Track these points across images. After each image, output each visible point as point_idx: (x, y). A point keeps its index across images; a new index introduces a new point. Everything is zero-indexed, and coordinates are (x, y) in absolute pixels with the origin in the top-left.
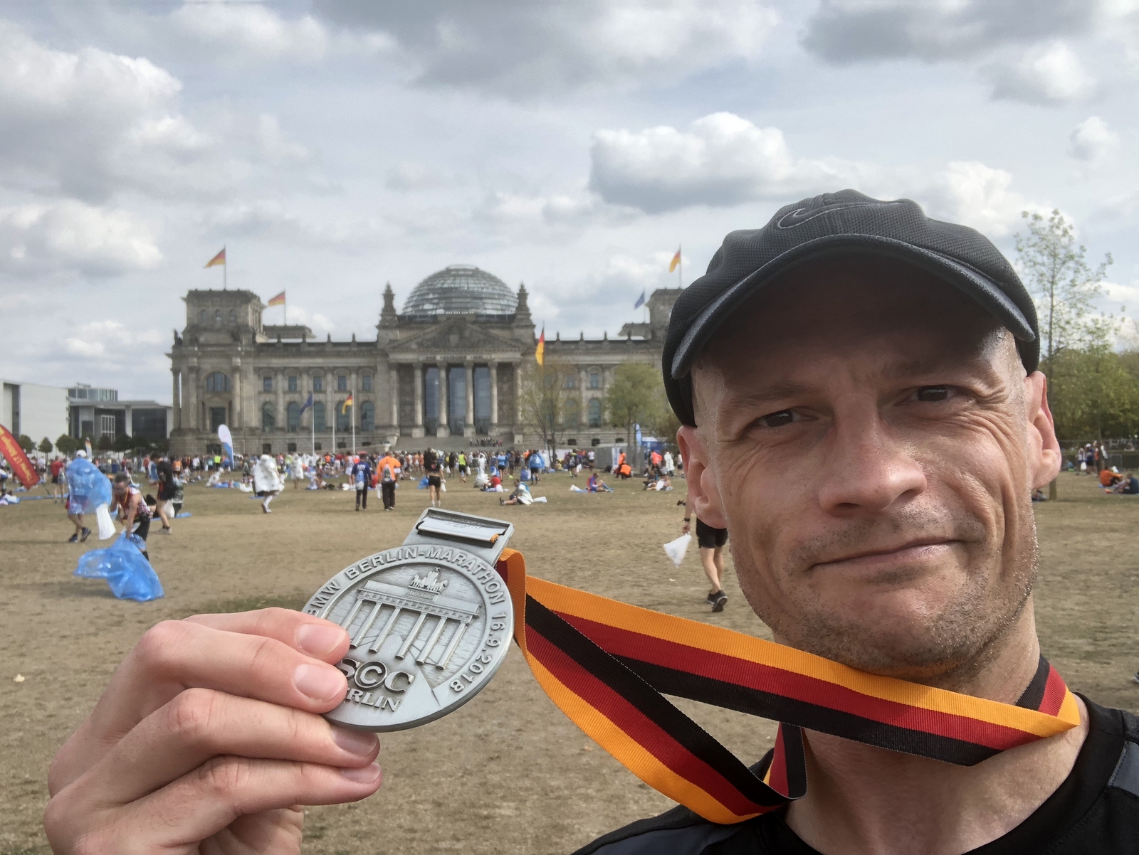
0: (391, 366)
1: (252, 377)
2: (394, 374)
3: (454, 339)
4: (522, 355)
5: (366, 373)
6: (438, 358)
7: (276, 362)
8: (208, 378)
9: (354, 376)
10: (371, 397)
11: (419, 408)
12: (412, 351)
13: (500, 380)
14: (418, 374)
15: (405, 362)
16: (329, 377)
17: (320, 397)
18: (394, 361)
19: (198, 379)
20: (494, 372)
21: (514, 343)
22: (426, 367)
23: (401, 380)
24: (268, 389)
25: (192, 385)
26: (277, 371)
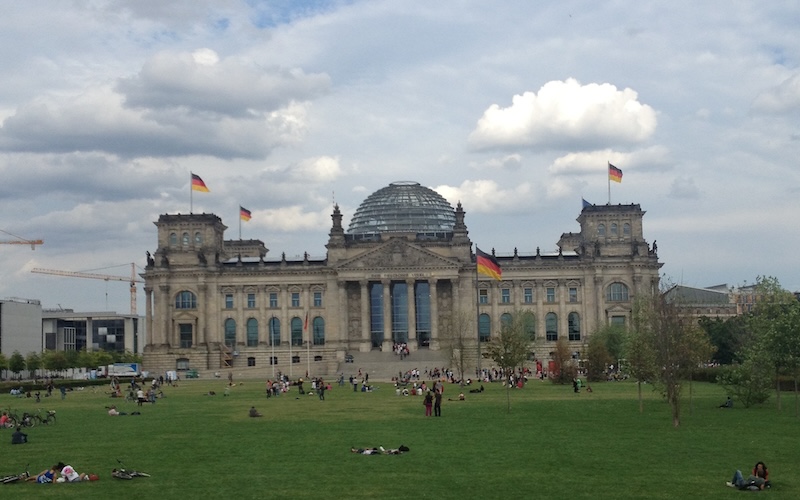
0: (339, 284)
1: (215, 294)
2: (342, 291)
3: (397, 258)
4: (459, 272)
5: (318, 292)
6: (383, 276)
7: (238, 281)
8: (177, 296)
9: (306, 293)
10: (322, 313)
11: (365, 323)
12: (359, 270)
13: (439, 296)
14: (364, 291)
15: (351, 280)
16: (284, 294)
17: (277, 313)
18: (342, 280)
19: (168, 298)
20: (433, 289)
21: (451, 262)
22: (371, 284)
23: (349, 296)
24: (229, 305)
25: (163, 303)
26: (238, 289)
